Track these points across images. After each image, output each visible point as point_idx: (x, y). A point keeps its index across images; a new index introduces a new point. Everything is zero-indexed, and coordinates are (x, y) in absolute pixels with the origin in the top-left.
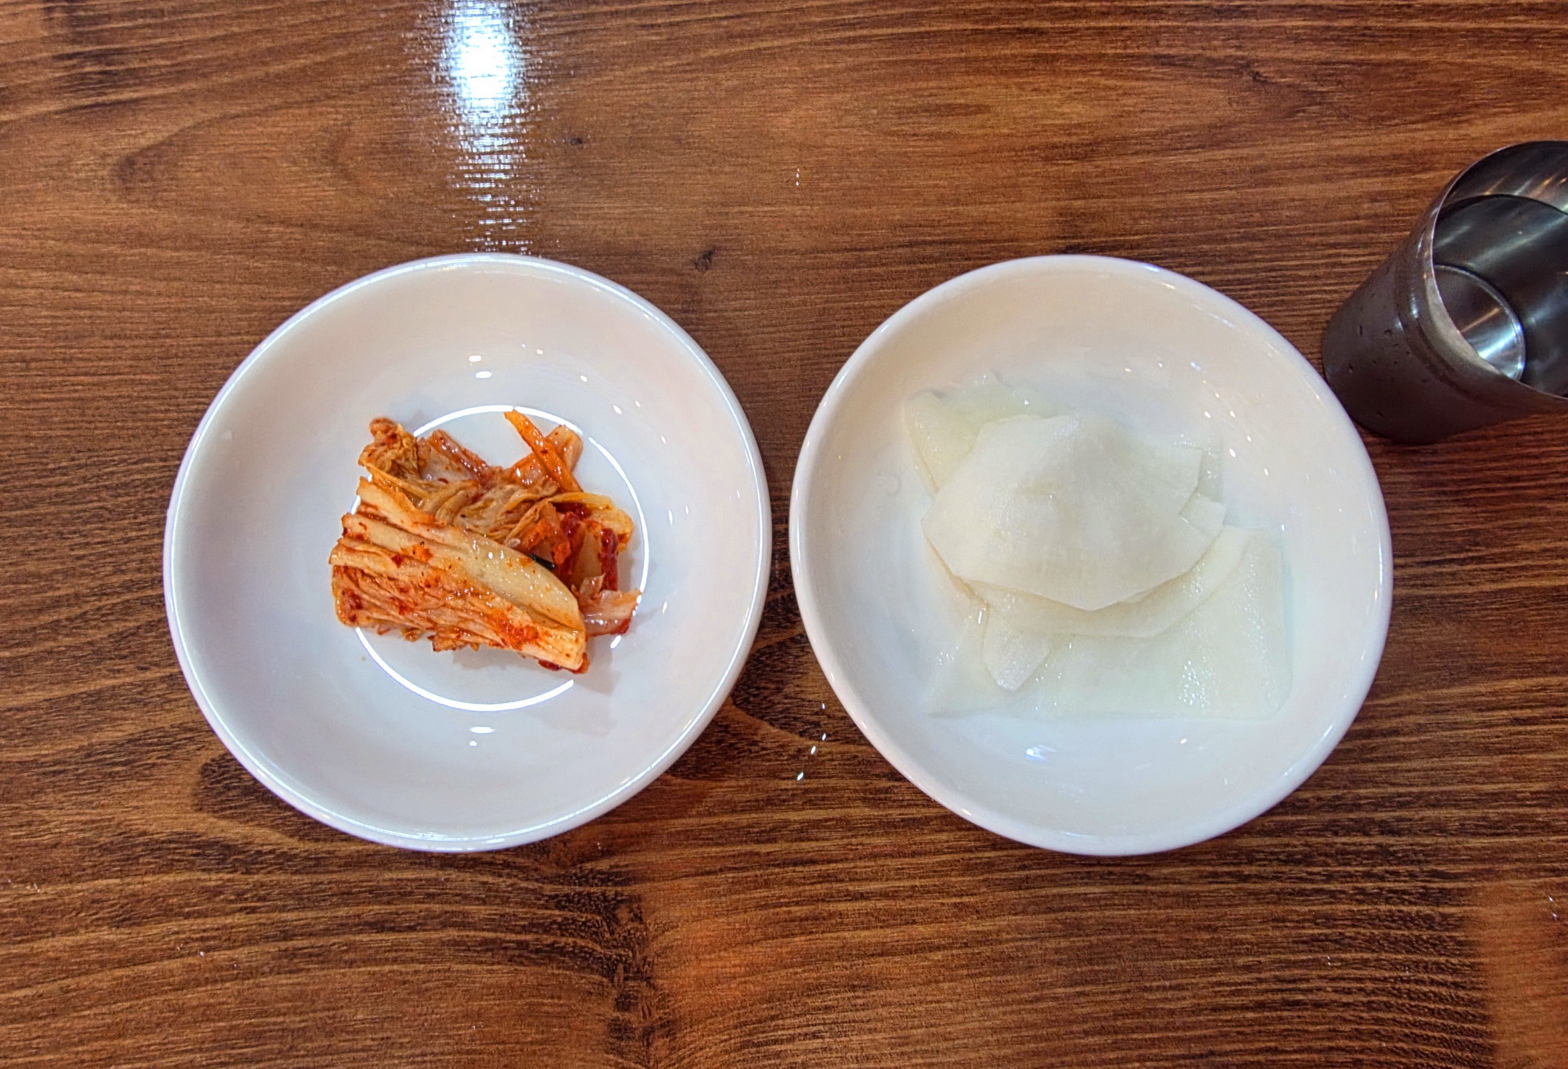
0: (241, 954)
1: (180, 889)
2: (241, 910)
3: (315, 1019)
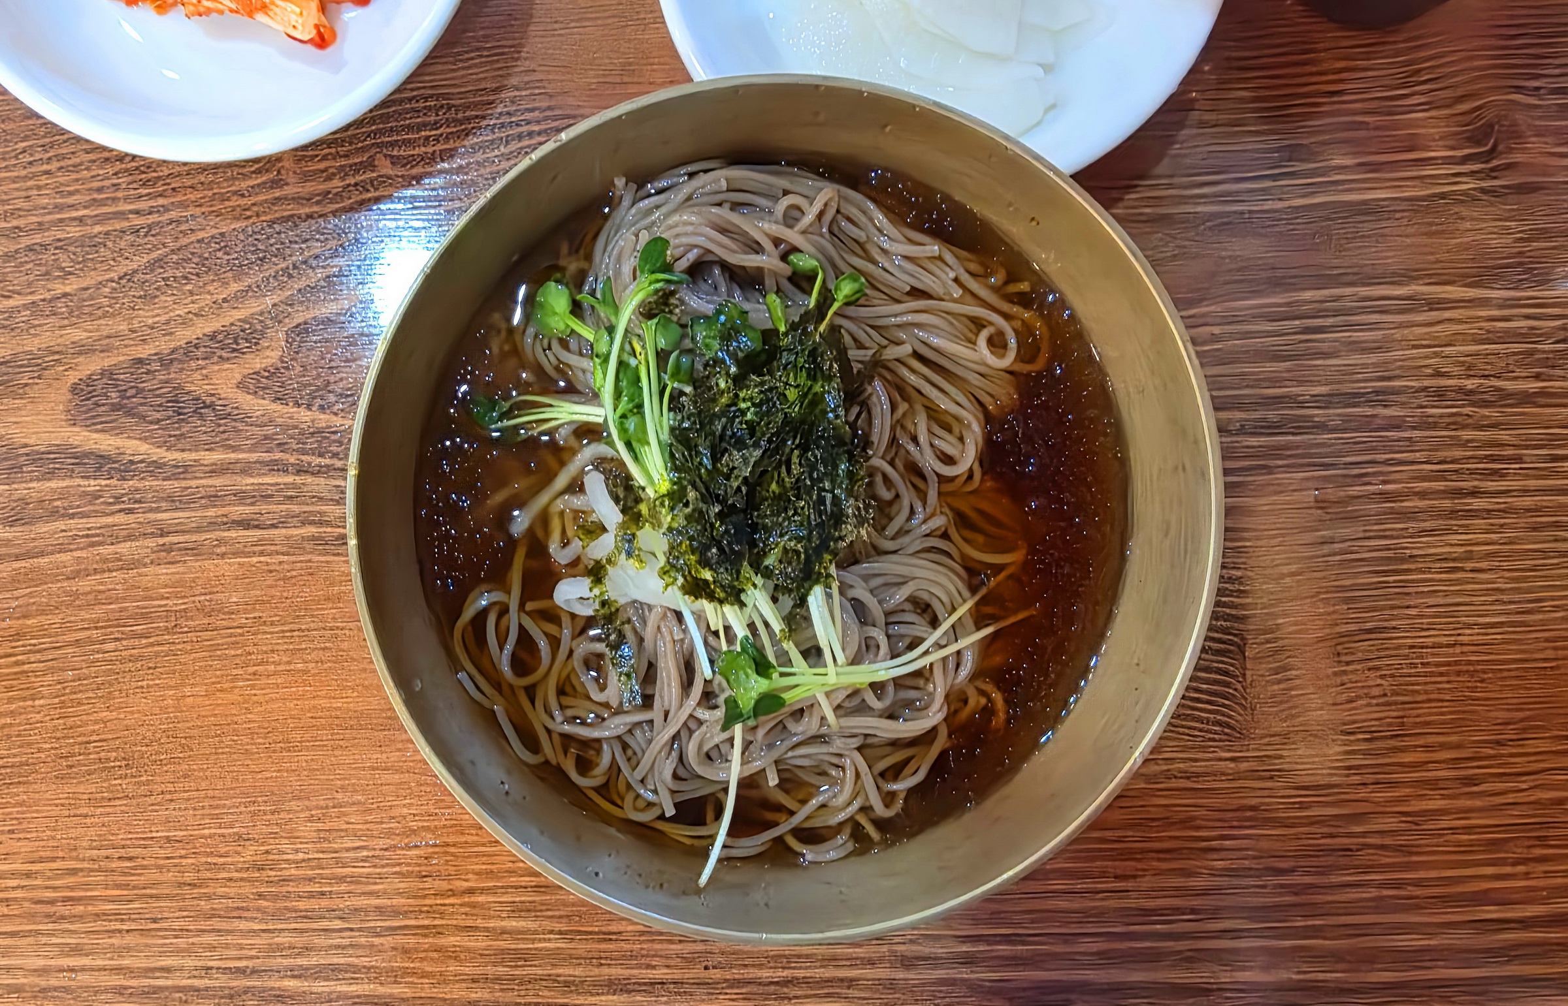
0: (124, 548)
1: (63, 494)
2: (120, 511)
3: (194, 602)
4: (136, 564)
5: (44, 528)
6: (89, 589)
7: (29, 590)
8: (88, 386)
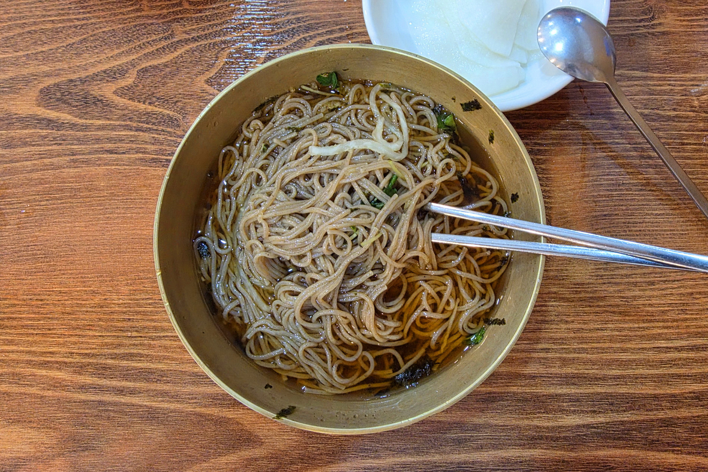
0: (55, 160)
1: (31, 136)
2: (55, 144)
3: (84, 185)
4: (59, 167)
5: (19, 150)
6: (37, 177)
7: (9, 177)
8: (47, 90)
